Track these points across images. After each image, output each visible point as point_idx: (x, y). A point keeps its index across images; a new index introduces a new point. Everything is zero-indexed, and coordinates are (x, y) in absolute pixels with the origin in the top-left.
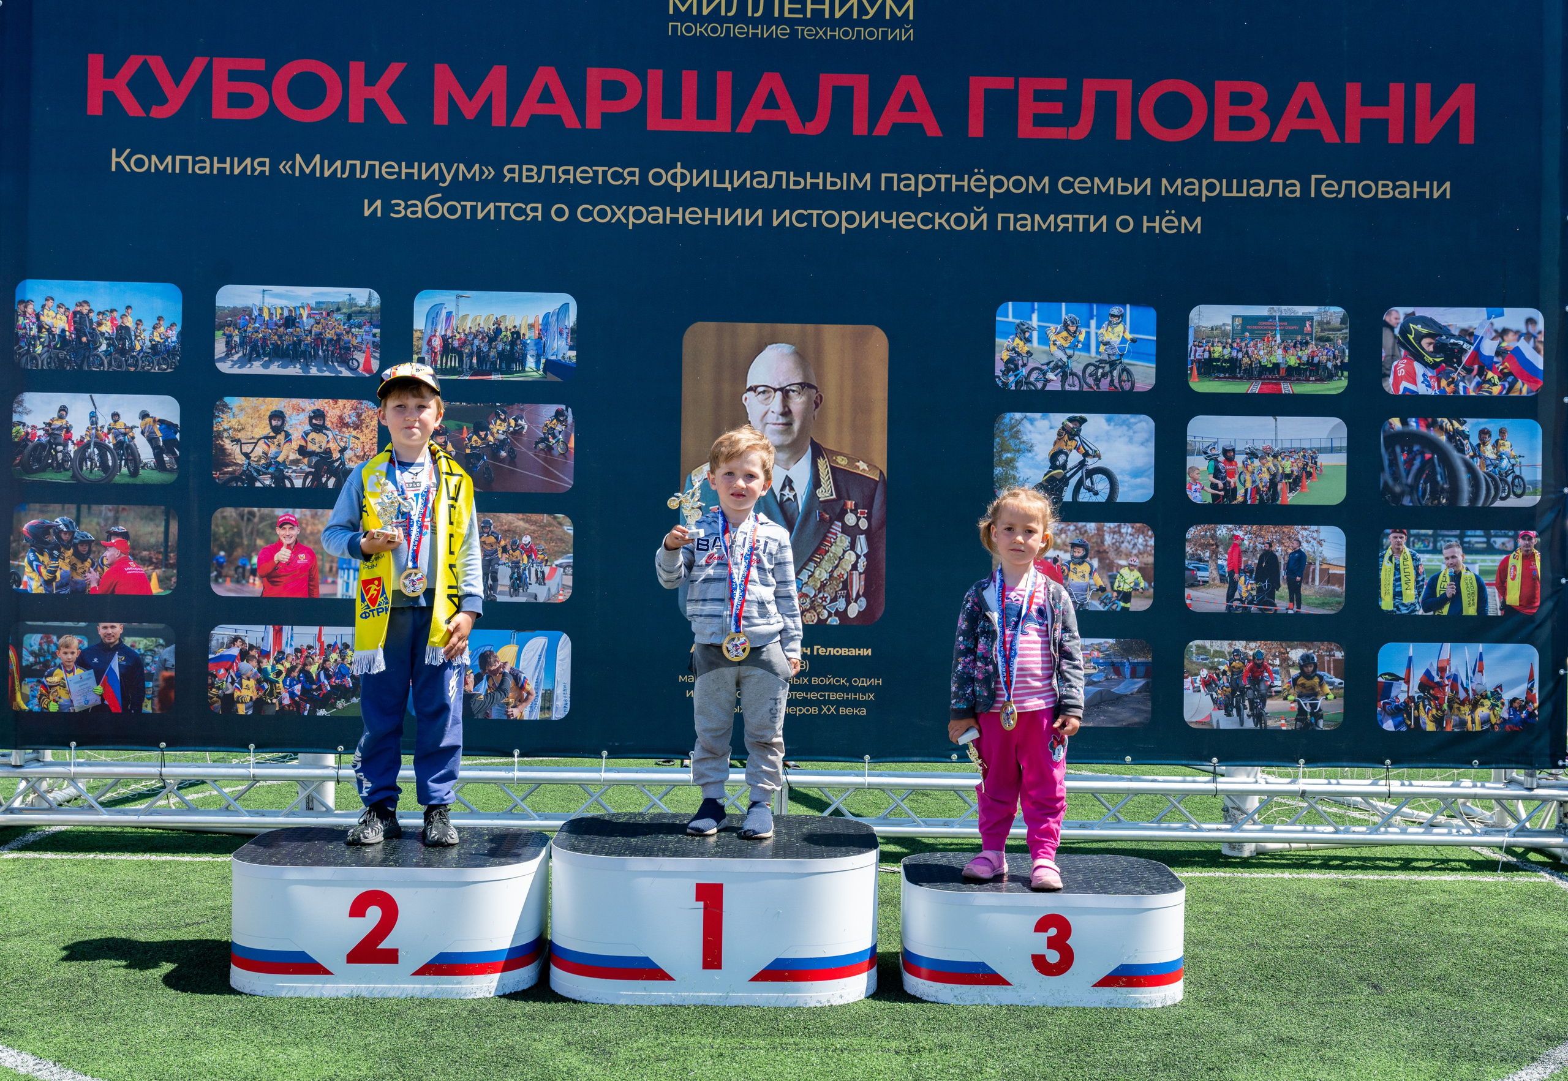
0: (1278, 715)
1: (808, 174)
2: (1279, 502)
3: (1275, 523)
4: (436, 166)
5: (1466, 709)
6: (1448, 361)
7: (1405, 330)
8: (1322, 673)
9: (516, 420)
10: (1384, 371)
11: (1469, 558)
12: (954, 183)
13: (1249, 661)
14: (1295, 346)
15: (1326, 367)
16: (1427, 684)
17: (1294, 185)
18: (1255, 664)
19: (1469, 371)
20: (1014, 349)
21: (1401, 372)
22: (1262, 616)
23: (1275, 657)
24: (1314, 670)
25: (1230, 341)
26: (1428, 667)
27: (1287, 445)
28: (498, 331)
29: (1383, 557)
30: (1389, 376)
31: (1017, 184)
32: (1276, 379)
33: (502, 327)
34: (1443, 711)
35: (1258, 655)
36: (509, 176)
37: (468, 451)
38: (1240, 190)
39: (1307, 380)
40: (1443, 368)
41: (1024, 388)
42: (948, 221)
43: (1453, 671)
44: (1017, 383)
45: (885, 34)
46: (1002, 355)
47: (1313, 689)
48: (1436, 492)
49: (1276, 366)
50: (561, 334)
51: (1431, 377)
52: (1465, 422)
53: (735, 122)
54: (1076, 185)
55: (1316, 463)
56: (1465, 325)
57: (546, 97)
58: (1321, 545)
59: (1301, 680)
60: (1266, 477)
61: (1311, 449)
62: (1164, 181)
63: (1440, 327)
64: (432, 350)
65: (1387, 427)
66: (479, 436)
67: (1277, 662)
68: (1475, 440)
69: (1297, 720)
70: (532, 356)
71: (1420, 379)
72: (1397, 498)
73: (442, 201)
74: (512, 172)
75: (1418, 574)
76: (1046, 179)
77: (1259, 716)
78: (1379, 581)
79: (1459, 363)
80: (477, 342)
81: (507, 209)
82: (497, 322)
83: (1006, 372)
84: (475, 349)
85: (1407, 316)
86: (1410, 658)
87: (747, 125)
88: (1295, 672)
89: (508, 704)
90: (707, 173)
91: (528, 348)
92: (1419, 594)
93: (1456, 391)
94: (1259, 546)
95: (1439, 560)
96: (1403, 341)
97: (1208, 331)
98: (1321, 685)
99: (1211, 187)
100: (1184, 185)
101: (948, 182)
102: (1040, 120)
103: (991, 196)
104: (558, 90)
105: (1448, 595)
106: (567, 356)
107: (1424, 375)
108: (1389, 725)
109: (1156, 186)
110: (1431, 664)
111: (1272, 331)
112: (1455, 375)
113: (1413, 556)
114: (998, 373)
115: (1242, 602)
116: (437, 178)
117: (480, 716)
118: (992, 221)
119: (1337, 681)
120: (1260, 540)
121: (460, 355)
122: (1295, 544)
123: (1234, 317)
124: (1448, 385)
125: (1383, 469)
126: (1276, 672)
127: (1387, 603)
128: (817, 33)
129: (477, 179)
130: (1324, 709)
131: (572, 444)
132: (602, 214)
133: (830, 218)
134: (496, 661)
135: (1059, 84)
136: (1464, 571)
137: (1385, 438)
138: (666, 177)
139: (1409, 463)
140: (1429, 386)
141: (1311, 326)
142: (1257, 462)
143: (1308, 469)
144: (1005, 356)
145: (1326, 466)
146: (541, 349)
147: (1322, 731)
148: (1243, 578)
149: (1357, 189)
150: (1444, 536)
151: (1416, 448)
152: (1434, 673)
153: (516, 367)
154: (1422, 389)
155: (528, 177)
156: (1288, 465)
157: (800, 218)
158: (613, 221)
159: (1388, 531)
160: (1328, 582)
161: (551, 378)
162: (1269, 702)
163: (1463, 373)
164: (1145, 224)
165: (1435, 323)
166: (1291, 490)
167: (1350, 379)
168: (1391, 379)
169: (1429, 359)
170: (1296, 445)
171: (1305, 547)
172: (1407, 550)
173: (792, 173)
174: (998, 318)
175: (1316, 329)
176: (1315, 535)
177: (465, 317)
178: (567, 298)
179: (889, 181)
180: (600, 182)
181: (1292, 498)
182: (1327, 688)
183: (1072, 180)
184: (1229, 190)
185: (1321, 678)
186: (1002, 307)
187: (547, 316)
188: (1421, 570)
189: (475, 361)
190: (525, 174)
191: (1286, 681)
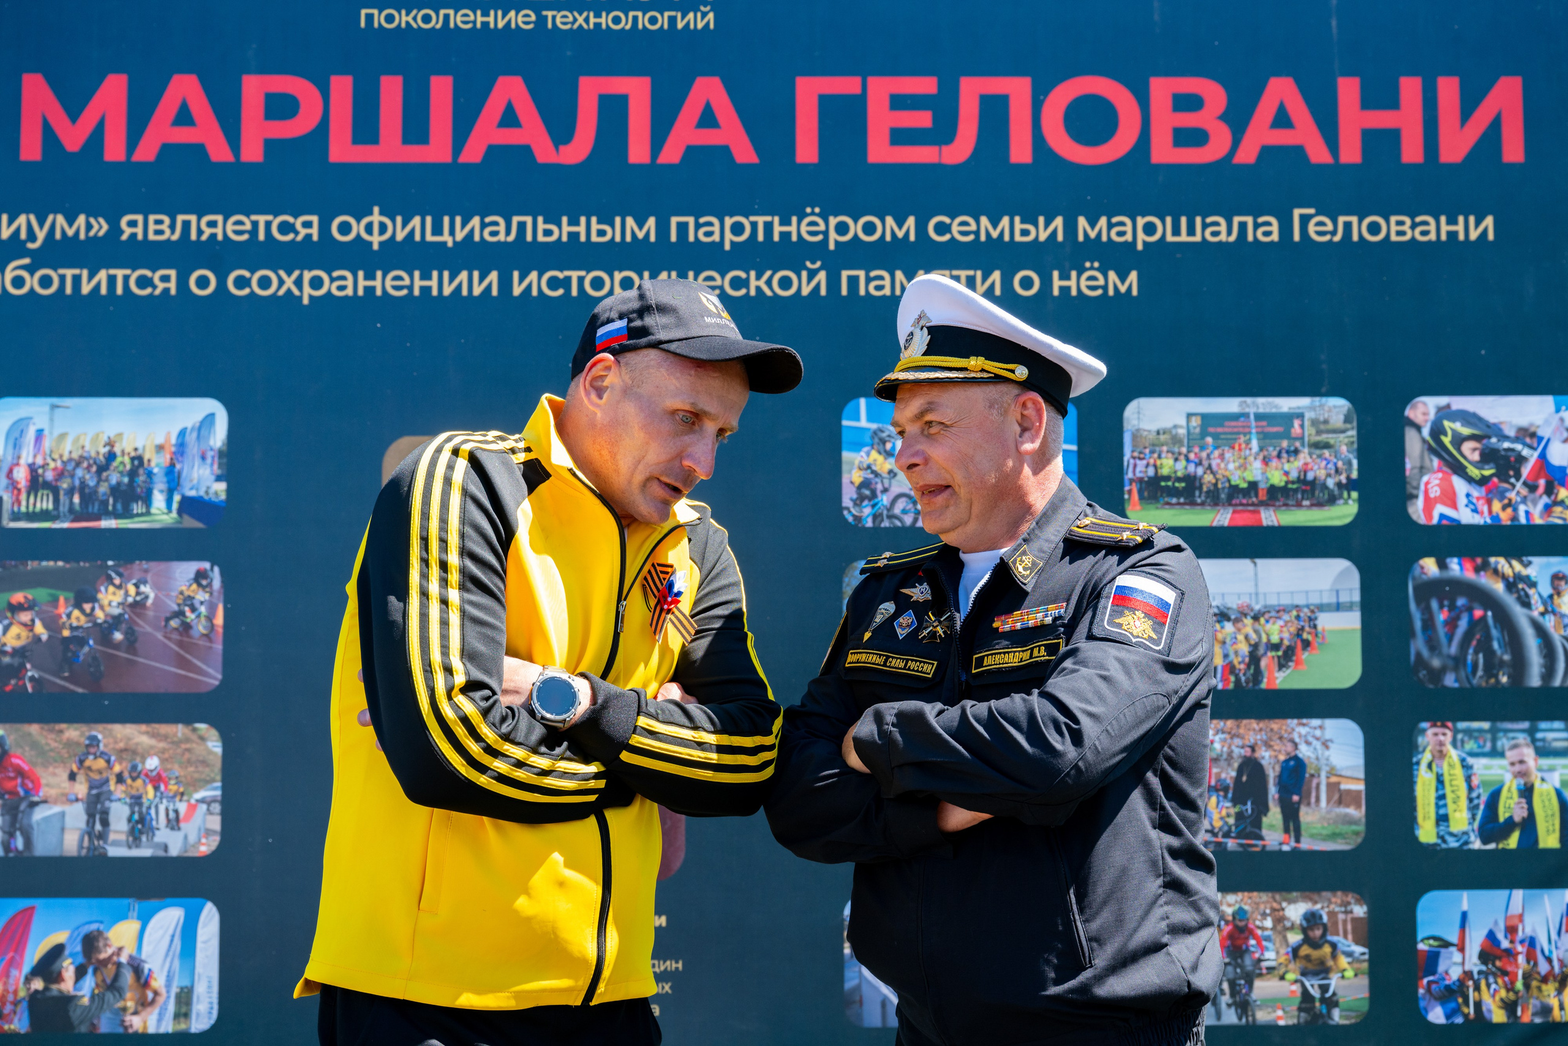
0: (1272, 1003)
1: (565, 220)
2: (1263, 686)
3: (1260, 716)
4: (22, 220)
5: (1550, 989)
6: (1502, 475)
7: (1437, 431)
8: (1334, 939)
9: (137, 586)
10: (1410, 490)
11: (1545, 762)
12: (777, 229)
13: (1227, 923)
14: (1279, 456)
15: (1324, 486)
16: (1490, 953)
17: (1269, 224)
18: (1236, 927)
19: (1532, 488)
20: (869, 467)
21: (1435, 492)
22: (1245, 854)
23: (1264, 915)
24: (1324, 935)
25: (1184, 450)
26: (1490, 925)
27: (1273, 601)
28: (111, 456)
29: (1418, 763)
30: (1416, 497)
31: (869, 229)
32: (1253, 504)
33: (117, 449)
34: (1516, 993)
35: (1240, 913)
36: (128, 231)
37: (66, 633)
38: (1191, 231)
39: (1299, 505)
40: (1496, 486)
41: (886, 524)
42: (769, 283)
43: (1529, 931)
44: (876, 517)
45: (672, 20)
46: (852, 477)
47: (1322, 962)
48: (1491, 668)
49: (1253, 485)
50: (203, 458)
51: (1478, 499)
52: (1530, 563)
53: (458, 147)
54: (955, 228)
55: (1315, 627)
56: (1523, 422)
57: (184, 117)
58: (1327, 747)
59: (1305, 950)
60: (1244, 648)
61: (1308, 606)
62: (1082, 222)
63: (1488, 425)
64: (13, 485)
65: (1417, 571)
66: (83, 611)
67: (1268, 923)
68: (1545, 589)
69: (1300, 1009)
70: (161, 491)
71: (1462, 500)
72: (1437, 675)
73: (31, 269)
74: (133, 225)
75: (1470, 789)
76: (911, 221)
77: (1243, 1006)
78: (1412, 800)
79: (1518, 476)
80: (79, 472)
81: (126, 278)
82: (110, 443)
83: (859, 501)
84: (77, 483)
85: (1440, 409)
86: (1464, 915)
87: (473, 153)
88: (1294, 938)
89: (124, 1009)
90: (416, 221)
91: (156, 479)
92: (1474, 817)
93: (1515, 518)
94: (1237, 751)
95: (1501, 767)
96: (1436, 448)
97: (1153, 436)
98: (1334, 956)
99: (1150, 229)
100: (1110, 226)
101: (768, 226)
102: (900, 137)
103: (832, 246)
104: (200, 105)
105: (1517, 819)
106: (212, 491)
107: (1468, 495)
108: (1437, 1015)
109: (1071, 228)
110: (1496, 923)
111: (1245, 434)
112: (1512, 495)
113: (1463, 760)
114: (847, 502)
115: (1215, 835)
116: (23, 235)
117: (84, 1029)
118: (833, 282)
119: (1358, 949)
120: (1238, 741)
121: (55, 491)
122: (1290, 747)
123: (1189, 416)
124: (1504, 508)
125: (1413, 634)
126: (1268, 939)
127: (1427, 833)
128: (575, 20)
129: (82, 236)
130: (1340, 993)
131: (219, 620)
132: (265, 283)
133: (597, 284)
134: (106, 945)
135: (926, 85)
136: (1537, 784)
137: (1415, 589)
138: (358, 228)
139: (1452, 624)
140: (1475, 511)
141: (1302, 426)
142: (1229, 627)
143: (1305, 636)
144: (857, 477)
145: (1333, 632)
146: (173, 479)
147: (1338, 1027)
148: (1214, 799)
149: (1360, 229)
150: (1506, 731)
151: (1461, 602)
152: (1500, 936)
153: (138, 508)
154: (1466, 516)
155: (159, 232)
156: (1275, 631)
157: (553, 283)
158: (281, 293)
159: (1424, 725)
160: (1339, 802)
161: (190, 523)
162: (1258, 984)
163: (1524, 491)
164: (1057, 283)
165: (1480, 419)
166: (1281, 667)
167: (1361, 501)
168: (1420, 502)
169: (1474, 472)
170: (1286, 601)
171: (1304, 751)
172: (1454, 754)
173: (540, 219)
174: (845, 423)
175: (1310, 432)
176: (1318, 733)
177: (62, 436)
178: (212, 406)
179: (683, 228)
180: (261, 236)
181: (1282, 679)
182: (1343, 961)
183: (947, 220)
184: (1176, 232)
185: (1334, 946)
186: (850, 406)
187: (182, 433)
188: (1475, 781)
189: (76, 499)
190: (152, 227)
191: (1283, 951)
